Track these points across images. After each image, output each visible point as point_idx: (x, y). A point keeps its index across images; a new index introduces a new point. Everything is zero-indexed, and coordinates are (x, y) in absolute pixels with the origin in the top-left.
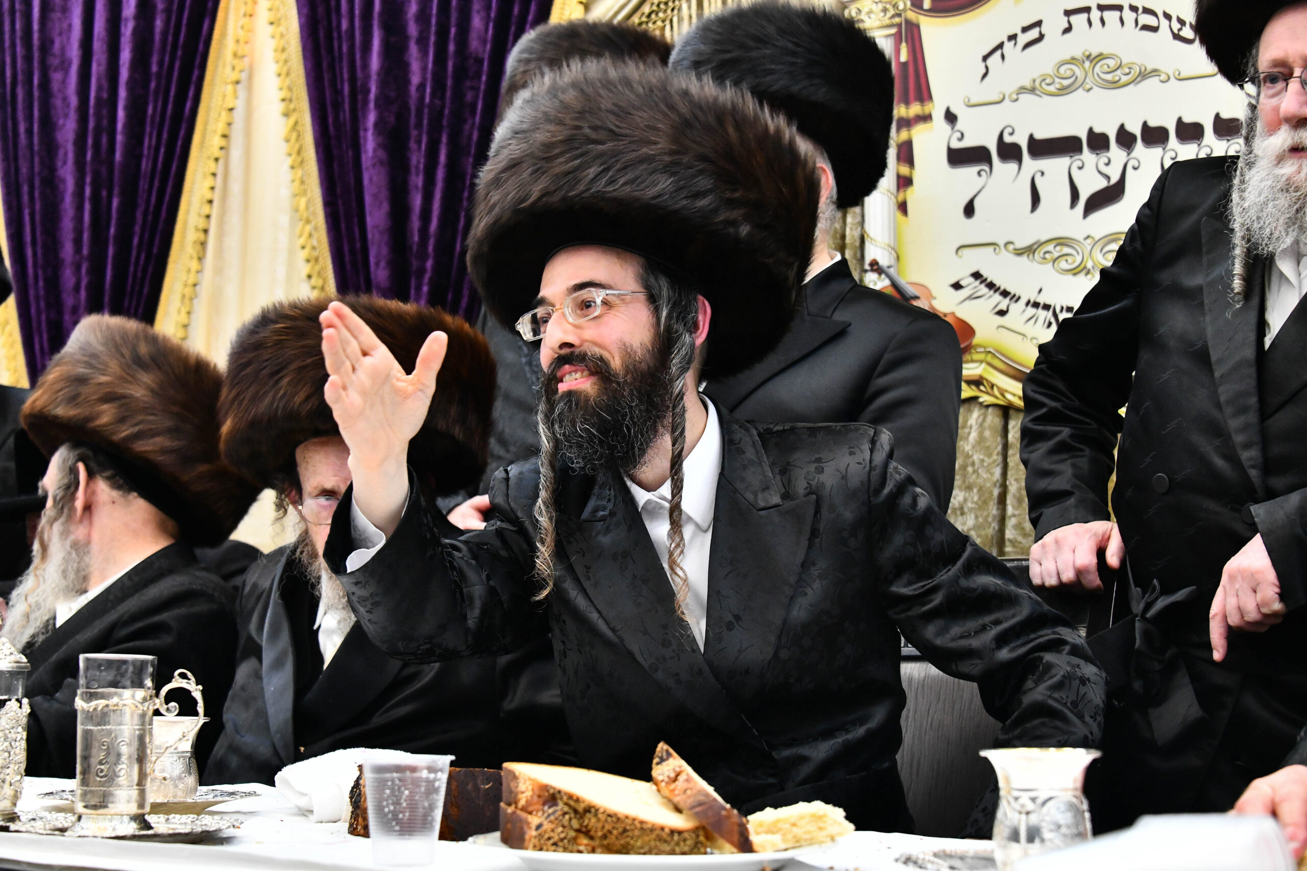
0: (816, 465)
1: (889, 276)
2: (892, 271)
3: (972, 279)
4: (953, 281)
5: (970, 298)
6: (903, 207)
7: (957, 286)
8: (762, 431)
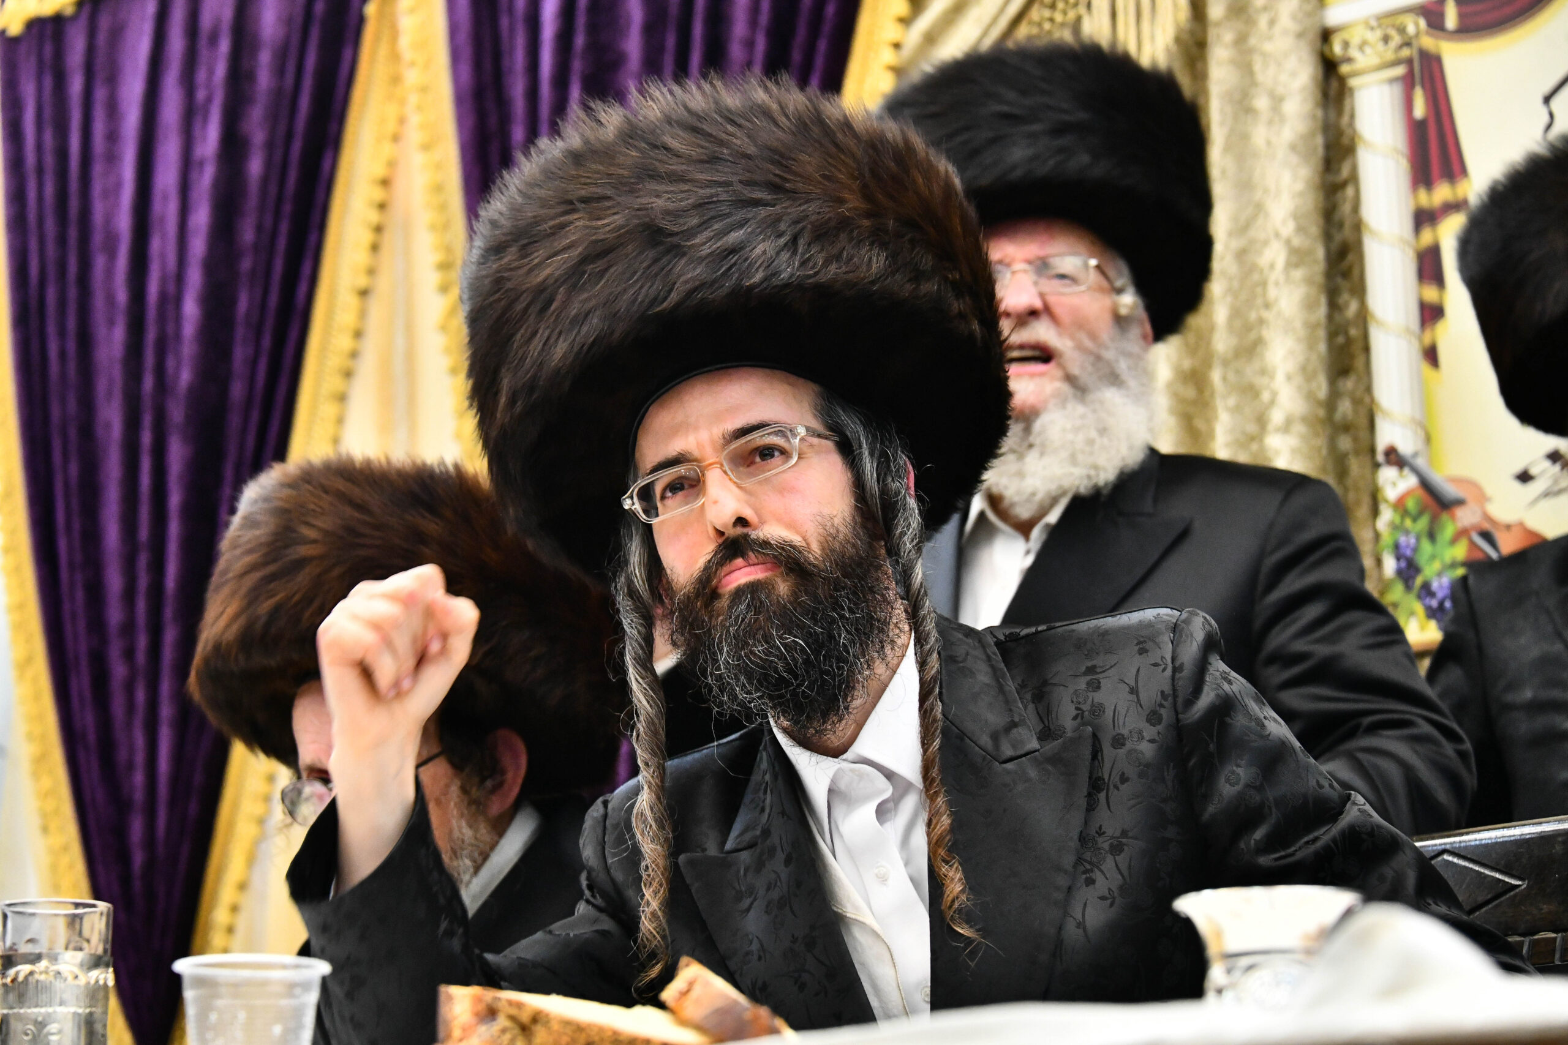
0: (1089, 678)
1: (1415, 471)
2: (1420, 462)
3: (1547, 464)
4: (1518, 468)
5: (1547, 494)
6: (1431, 355)
7: (1525, 477)
8: (1002, 638)
